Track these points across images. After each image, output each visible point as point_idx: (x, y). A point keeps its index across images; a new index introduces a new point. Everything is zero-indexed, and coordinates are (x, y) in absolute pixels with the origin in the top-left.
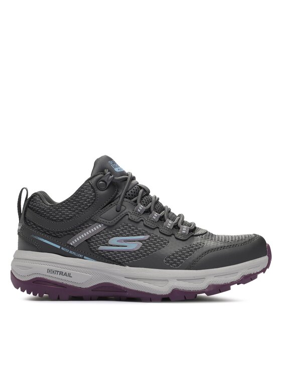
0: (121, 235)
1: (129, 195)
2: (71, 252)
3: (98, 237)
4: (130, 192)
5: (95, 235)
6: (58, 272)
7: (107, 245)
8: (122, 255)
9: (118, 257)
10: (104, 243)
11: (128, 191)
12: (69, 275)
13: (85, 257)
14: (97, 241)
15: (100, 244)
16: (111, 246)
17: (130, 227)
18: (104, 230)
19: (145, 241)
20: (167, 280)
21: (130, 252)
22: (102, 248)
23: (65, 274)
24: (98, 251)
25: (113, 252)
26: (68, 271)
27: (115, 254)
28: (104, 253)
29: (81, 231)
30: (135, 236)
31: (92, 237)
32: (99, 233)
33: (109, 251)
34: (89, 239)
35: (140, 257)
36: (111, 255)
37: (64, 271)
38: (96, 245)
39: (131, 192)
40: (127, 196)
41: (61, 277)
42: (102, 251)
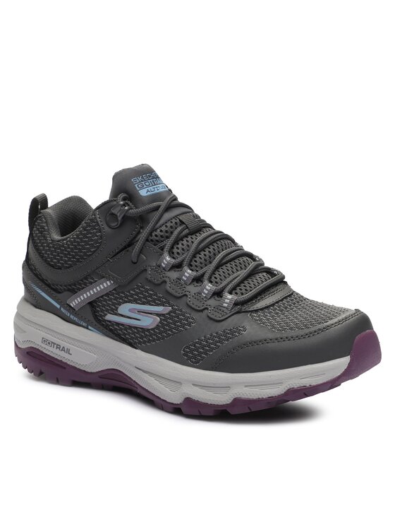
0: (135, 301)
1: (156, 236)
2: (72, 317)
3: (105, 300)
4: (159, 230)
5: (102, 297)
6: (55, 344)
7: (116, 314)
8: (134, 333)
9: (129, 334)
10: (112, 310)
11: (156, 230)
12: (68, 351)
13: (90, 327)
14: (104, 306)
15: (107, 310)
16: (122, 316)
17: (147, 291)
18: (115, 289)
19: (163, 315)
20: (180, 383)
21: (143, 330)
22: (110, 317)
23: (63, 349)
24: (105, 321)
25: (122, 325)
26: (67, 345)
27: (126, 329)
28: (113, 325)
29: (84, 288)
30: (152, 305)
31: (98, 298)
32: (107, 293)
33: (118, 324)
34: (94, 301)
35: (154, 340)
36: (121, 330)
37: (63, 344)
38: (102, 311)
39: (161, 231)
40: (154, 238)
41: (57, 351)
42: (110, 321)
